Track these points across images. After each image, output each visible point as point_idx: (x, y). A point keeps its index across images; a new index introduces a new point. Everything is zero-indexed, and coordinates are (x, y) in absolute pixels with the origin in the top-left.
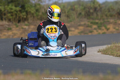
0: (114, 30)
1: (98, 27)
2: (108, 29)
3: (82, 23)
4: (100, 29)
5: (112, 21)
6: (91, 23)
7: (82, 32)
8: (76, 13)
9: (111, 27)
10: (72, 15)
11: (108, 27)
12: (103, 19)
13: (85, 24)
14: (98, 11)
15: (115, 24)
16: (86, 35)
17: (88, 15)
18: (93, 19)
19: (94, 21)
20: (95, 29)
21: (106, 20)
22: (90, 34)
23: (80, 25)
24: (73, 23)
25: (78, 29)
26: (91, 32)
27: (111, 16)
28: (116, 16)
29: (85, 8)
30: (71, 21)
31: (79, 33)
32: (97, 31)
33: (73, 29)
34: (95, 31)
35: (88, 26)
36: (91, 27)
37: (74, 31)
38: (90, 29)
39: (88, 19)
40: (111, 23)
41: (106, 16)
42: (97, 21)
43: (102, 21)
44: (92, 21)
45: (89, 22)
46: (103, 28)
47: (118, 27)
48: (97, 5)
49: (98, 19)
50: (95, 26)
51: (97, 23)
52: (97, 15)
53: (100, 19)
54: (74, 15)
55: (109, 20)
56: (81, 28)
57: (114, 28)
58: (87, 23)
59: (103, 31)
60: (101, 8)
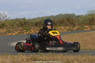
0: (34, 32)
1: (26, 31)
2: (31, 32)
3: (19, 29)
4: (27, 32)
5: (32, 28)
6: (23, 29)
7: (19, 33)
8: (16, 25)
9: (32, 30)
10: (14, 25)
11: (31, 30)
12: (28, 27)
13: (20, 29)
14: (26, 23)
15: (34, 29)
16: (21, 34)
17: (22, 25)
18: (24, 27)
19: (24, 28)
20: (25, 31)
21: (30, 28)
22: (23, 34)
23: (18, 30)
24: (15, 29)
25: (17, 32)
26: (23, 33)
27: (32, 25)
28: (34, 25)
29: (20, 22)
30: (14, 28)
31: (18, 33)
32: (26, 33)
33: (15, 32)
34: (25, 32)
35: (22, 30)
36: (23, 30)
37: (15, 33)
38: (23, 31)
39: (22, 27)
40: (32, 29)
41: (30, 25)
42: (26, 28)
43: (28, 28)
44: (23, 28)
45: (22, 28)
46: (29, 31)
47: (36, 30)
48: (26, 21)
49: (26, 27)
50: (25, 30)
51: (26, 29)
52: (26, 25)
53: (27, 27)
54: (15, 26)
55: (31, 27)
56: (19, 31)
57: (34, 31)
58: (21, 29)
59: (29, 33)
60: (27, 22)
